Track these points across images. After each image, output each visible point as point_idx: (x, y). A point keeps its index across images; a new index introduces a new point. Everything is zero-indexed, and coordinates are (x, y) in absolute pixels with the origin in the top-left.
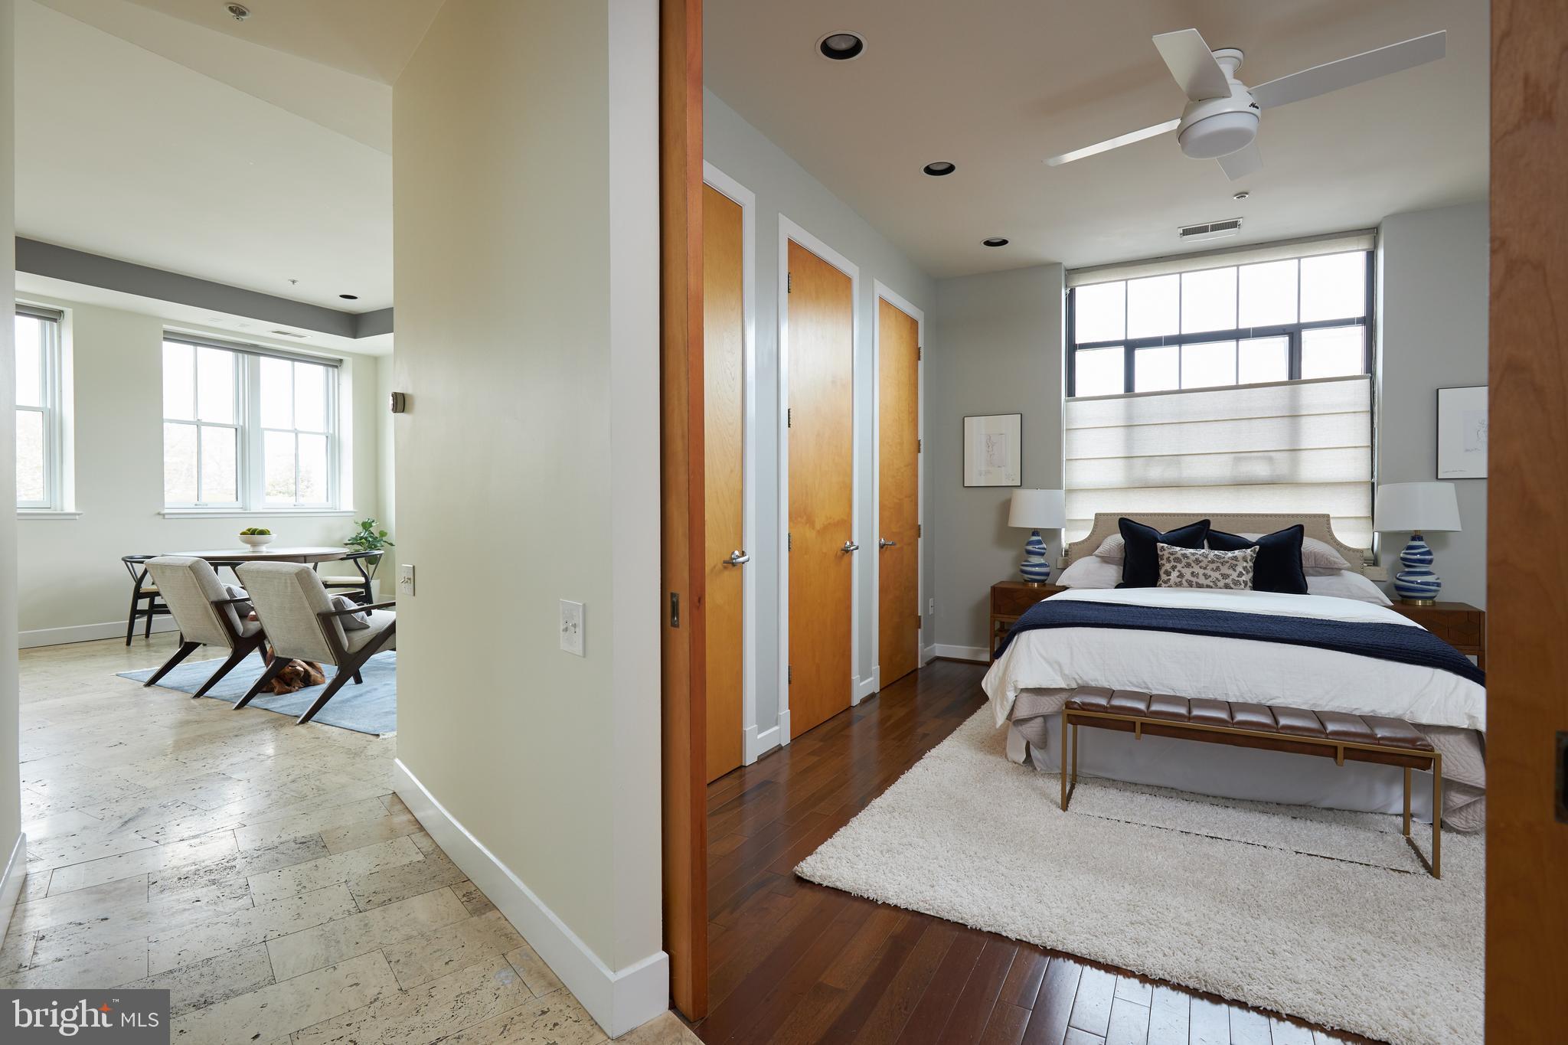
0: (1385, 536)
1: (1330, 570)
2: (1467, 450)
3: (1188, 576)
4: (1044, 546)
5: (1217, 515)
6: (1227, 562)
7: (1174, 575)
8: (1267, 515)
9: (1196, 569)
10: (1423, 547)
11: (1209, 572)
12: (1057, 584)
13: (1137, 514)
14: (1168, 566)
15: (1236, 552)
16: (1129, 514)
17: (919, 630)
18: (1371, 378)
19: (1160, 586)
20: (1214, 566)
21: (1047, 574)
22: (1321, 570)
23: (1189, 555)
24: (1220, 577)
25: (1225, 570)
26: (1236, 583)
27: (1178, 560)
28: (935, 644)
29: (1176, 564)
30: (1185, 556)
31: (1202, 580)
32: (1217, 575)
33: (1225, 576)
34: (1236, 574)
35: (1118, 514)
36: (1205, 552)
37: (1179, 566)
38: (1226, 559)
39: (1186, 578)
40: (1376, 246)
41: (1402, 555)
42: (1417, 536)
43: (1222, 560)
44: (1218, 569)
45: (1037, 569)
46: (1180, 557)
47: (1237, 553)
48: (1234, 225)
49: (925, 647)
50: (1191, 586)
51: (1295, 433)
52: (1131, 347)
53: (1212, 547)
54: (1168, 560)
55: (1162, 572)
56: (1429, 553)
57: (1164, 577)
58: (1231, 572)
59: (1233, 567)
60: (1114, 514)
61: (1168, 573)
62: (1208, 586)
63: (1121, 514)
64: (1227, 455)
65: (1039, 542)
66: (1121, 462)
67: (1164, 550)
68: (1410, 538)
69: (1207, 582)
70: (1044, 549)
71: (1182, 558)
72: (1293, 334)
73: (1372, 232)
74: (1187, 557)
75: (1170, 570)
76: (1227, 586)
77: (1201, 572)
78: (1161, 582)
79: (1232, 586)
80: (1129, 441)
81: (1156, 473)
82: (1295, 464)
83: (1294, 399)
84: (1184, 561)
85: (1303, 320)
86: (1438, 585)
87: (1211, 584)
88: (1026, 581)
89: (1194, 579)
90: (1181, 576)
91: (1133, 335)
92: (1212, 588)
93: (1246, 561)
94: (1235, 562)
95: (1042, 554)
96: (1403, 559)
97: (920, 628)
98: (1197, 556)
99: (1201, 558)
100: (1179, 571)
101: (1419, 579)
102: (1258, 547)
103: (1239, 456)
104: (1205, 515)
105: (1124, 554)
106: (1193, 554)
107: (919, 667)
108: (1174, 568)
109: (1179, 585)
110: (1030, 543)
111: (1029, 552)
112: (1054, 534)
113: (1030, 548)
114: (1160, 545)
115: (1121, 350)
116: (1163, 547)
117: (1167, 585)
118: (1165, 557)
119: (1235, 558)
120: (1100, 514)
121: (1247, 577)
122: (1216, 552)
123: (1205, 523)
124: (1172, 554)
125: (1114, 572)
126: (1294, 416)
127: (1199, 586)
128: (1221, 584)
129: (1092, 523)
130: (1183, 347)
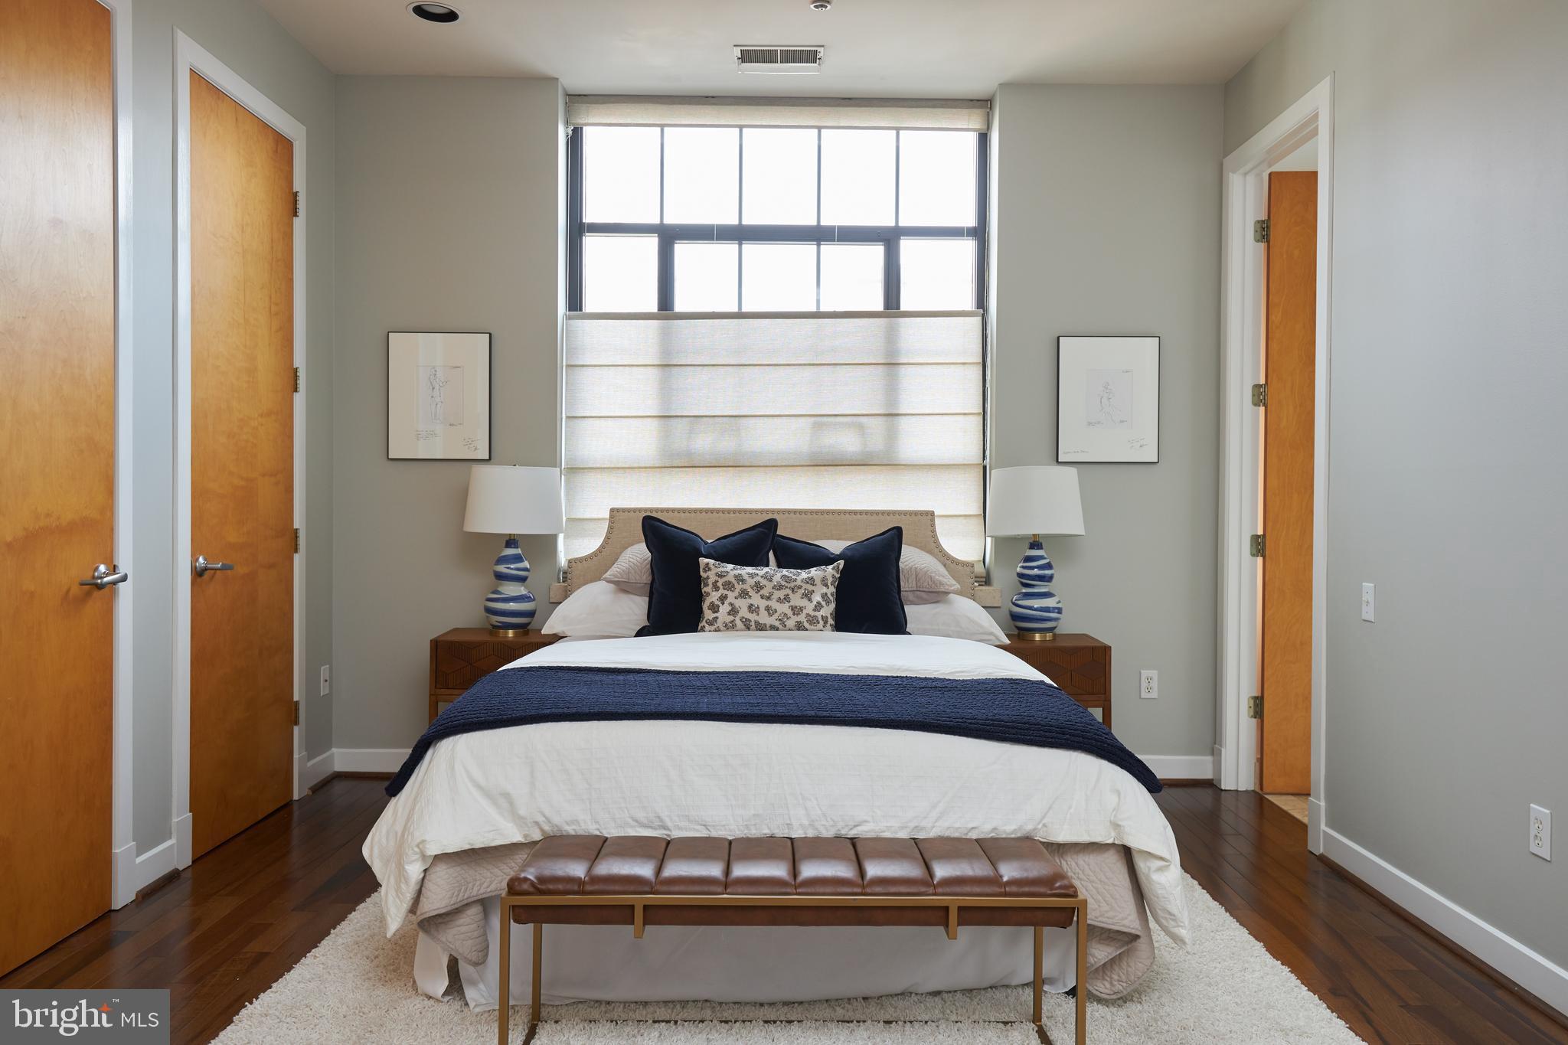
0: (1003, 544)
1: (935, 595)
2: (1090, 424)
3: (744, 612)
4: (526, 564)
5: (789, 511)
6: (800, 587)
7: (724, 609)
8: (855, 513)
9: (756, 600)
10: (1041, 558)
11: (774, 604)
12: (543, 632)
13: (667, 510)
14: (714, 597)
15: (813, 570)
16: (657, 510)
17: (296, 729)
18: (983, 315)
19: (703, 630)
20: (781, 594)
21: (531, 614)
22: (924, 595)
23: (746, 577)
24: (789, 612)
25: (797, 600)
26: (813, 620)
27: (729, 586)
28: (333, 751)
29: (726, 592)
30: (740, 579)
31: (764, 618)
32: (784, 608)
33: (797, 610)
34: (812, 606)
35: (640, 510)
36: (772, 572)
37: (731, 596)
38: (799, 583)
39: (740, 615)
40: (989, 126)
41: (1019, 570)
42: (1035, 544)
43: (792, 585)
44: (787, 598)
45: (512, 606)
46: (733, 580)
47: (814, 572)
48: (812, 57)
49: (310, 758)
50: (748, 628)
51: (892, 390)
52: (669, 237)
53: (780, 565)
54: (717, 588)
55: (705, 606)
56: (1049, 566)
57: (708, 614)
58: (804, 602)
59: (808, 596)
60: (635, 510)
61: (714, 608)
62: (773, 628)
63: (646, 510)
64: (803, 419)
65: (518, 559)
66: (654, 424)
67: (710, 569)
68: (1027, 545)
69: (772, 621)
70: (526, 569)
71: (735, 582)
72: (889, 238)
73: (984, 104)
74: (743, 581)
75: (717, 603)
76: (800, 627)
77: (763, 603)
78: (703, 623)
79: (806, 625)
80: (666, 391)
81: (704, 442)
82: (892, 435)
83: (891, 339)
84: (739, 587)
85: (904, 222)
86: (1059, 611)
87: (777, 624)
88: (494, 627)
89: (753, 617)
90: (733, 611)
91: (670, 219)
92: (778, 629)
93: (826, 585)
94: (810, 588)
95: (522, 580)
96: (1021, 575)
98: (758, 578)
99: (763, 582)
100: (731, 604)
101: (1037, 603)
102: (842, 562)
103: (821, 420)
104: (773, 511)
105: (650, 578)
106: (752, 576)
107: (296, 797)
108: (723, 599)
109: (730, 627)
110: (502, 560)
111: (500, 577)
112: (545, 544)
113: (502, 568)
114: (703, 561)
115: (652, 243)
116: (708, 564)
117: (713, 628)
118: (710, 582)
119: (811, 581)
120: (618, 510)
121: (828, 610)
122: (785, 572)
123: (771, 525)
124: (721, 576)
125: (637, 609)
126: (891, 365)
127: (761, 627)
128: (791, 623)
129: (606, 525)
130: (743, 246)
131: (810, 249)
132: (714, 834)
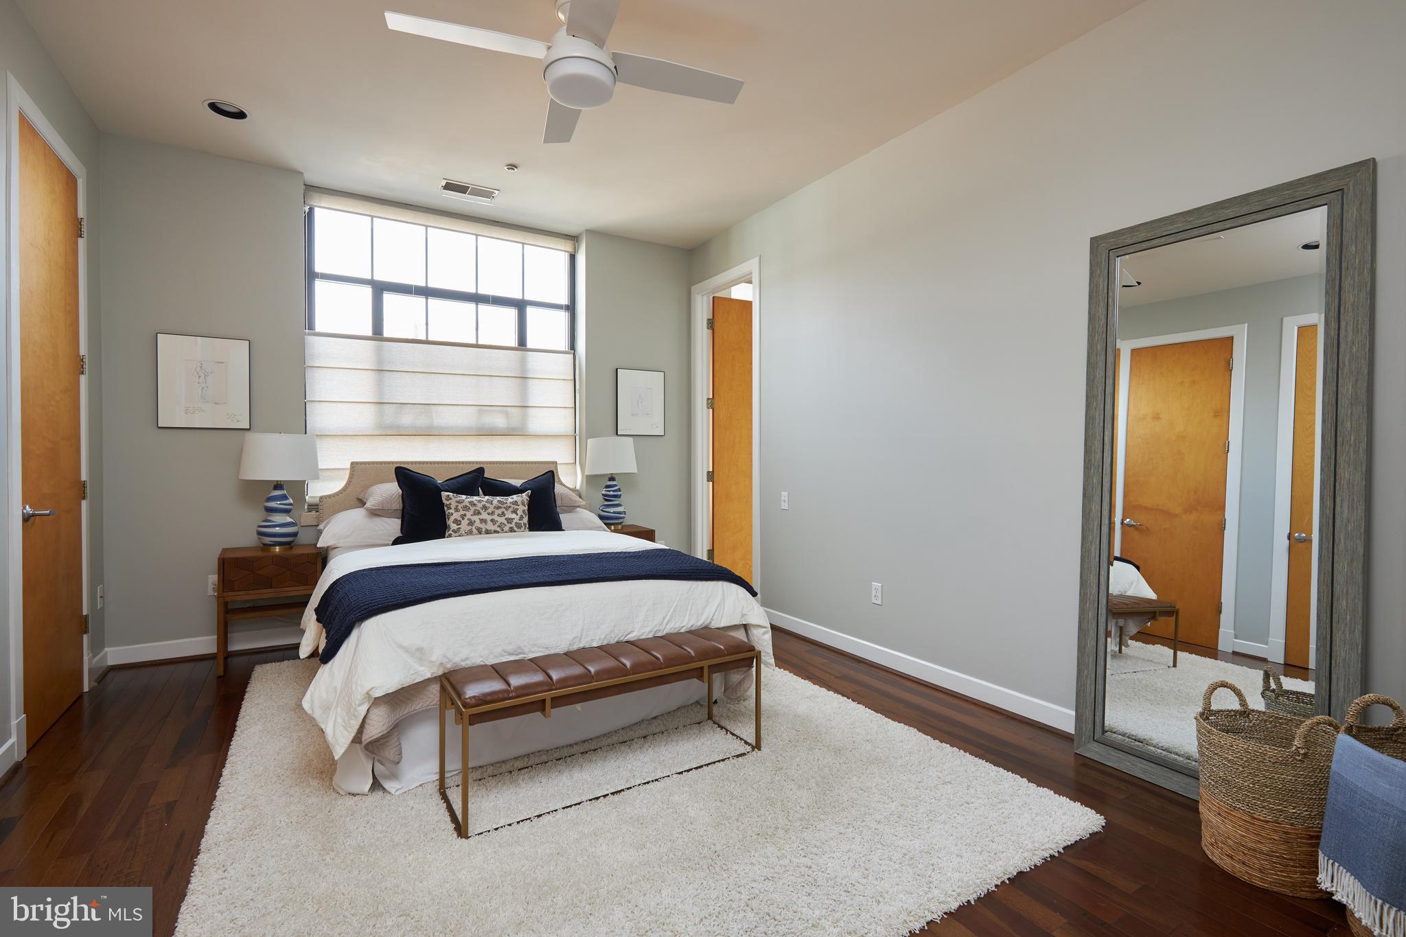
0: (591, 480)
1: (572, 508)
2: (632, 415)
3: (478, 524)
4: (291, 501)
5: (493, 463)
6: (510, 507)
7: (464, 523)
8: (513, 463)
9: (484, 516)
10: (615, 486)
11: (495, 517)
12: (318, 546)
13: (412, 463)
14: (456, 516)
15: (514, 496)
16: (408, 463)
17: (85, 637)
18: (574, 354)
19: (450, 536)
20: (499, 511)
21: (295, 534)
22: (566, 508)
23: (476, 502)
24: (506, 522)
25: (510, 515)
26: (518, 525)
27: (466, 508)
28: (106, 649)
29: (465, 512)
30: (472, 503)
31: (490, 526)
32: (502, 520)
33: (509, 520)
35: (393, 463)
36: (481, 499)
37: (469, 515)
38: (509, 504)
39: (476, 525)
40: (576, 250)
41: (603, 492)
42: (612, 479)
43: (505, 506)
44: (503, 514)
45: (277, 530)
46: (468, 504)
47: (511, 499)
48: (488, 194)
49: (94, 656)
50: (480, 533)
51: (524, 392)
52: (380, 289)
53: (485, 495)
54: (457, 510)
55: (450, 522)
56: (619, 490)
57: (454, 526)
58: (514, 516)
59: (515, 512)
60: (389, 463)
61: (457, 522)
62: (496, 532)
63: (397, 463)
64: (473, 407)
65: (284, 497)
66: (372, 408)
67: (451, 499)
68: (607, 479)
69: (496, 528)
70: (290, 504)
71: (470, 506)
72: (521, 306)
73: (574, 238)
74: (475, 505)
75: (459, 519)
76: (511, 530)
77: (489, 518)
78: (450, 532)
79: (515, 529)
80: (380, 385)
81: (408, 419)
82: (524, 418)
83: (523, 363)
84: (473, 509)
85: (527, 298)
86: (625, 513)
87: (498, 529)
88: (265, 545)
89: (483, 526)
90: (471, 523)
91: (380, 276)
92: (499, 532)
93: (525, 505)
94: (516, 507)
95: (287, 511)
96: (603, 495)
97: (86, 632)
98: (484, 503)
99: (488, 505)
100: (469, 519)
101: (612, 510)
102: (530, 491)
103: (482, 408)
104: (480, 463)
105: (401, 505)
106: (479, 501)
107: (86, 689)
108: (463, 516)
109: (470, 533)
110: (270, 499)
111: (270, 510)
112: (299, 487)
113: (273, 504)
114: (444, 494)
115: (368, 290)
116: (448, 496)
117: (457, 534)
118: (453, 506)
119: (515, 503)
120: (357, 463)
121: (526, 520)
122: (487, 497)
123: (481, 471)
124: (458, 502)
125: (393, 526)
126: (523, 378)
127: (488, 532)
128: (506, 528)
129: (348, 472)
130: (429, 300)
131: (472, 306)
132: (552, 652)
